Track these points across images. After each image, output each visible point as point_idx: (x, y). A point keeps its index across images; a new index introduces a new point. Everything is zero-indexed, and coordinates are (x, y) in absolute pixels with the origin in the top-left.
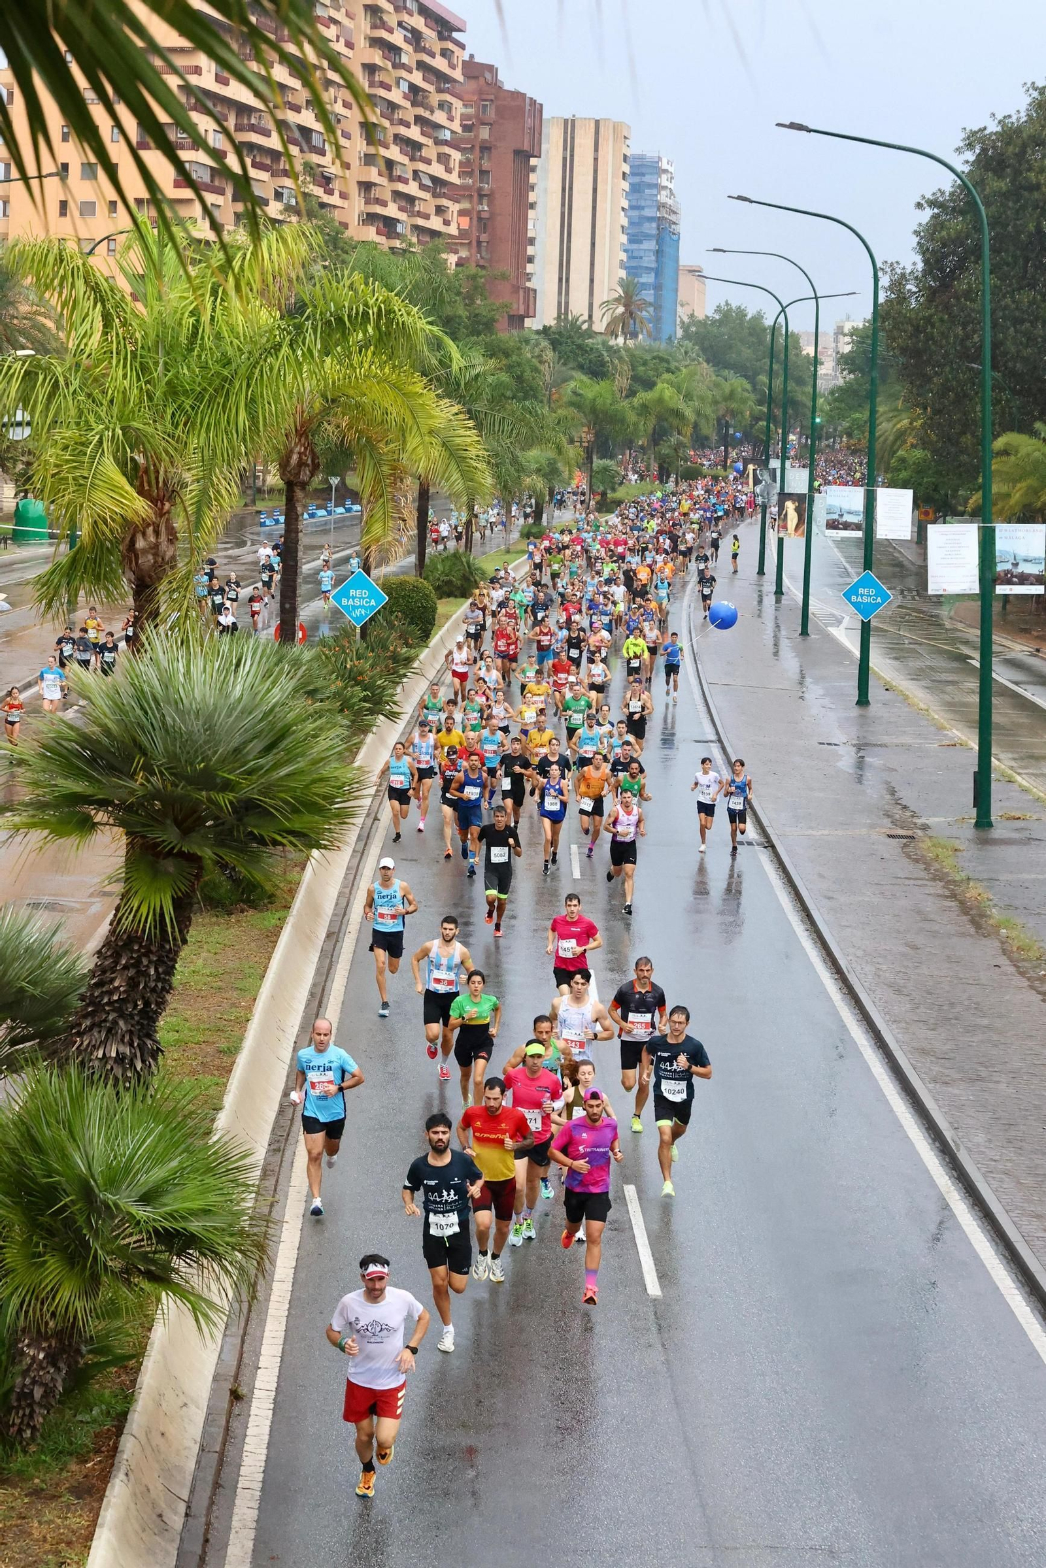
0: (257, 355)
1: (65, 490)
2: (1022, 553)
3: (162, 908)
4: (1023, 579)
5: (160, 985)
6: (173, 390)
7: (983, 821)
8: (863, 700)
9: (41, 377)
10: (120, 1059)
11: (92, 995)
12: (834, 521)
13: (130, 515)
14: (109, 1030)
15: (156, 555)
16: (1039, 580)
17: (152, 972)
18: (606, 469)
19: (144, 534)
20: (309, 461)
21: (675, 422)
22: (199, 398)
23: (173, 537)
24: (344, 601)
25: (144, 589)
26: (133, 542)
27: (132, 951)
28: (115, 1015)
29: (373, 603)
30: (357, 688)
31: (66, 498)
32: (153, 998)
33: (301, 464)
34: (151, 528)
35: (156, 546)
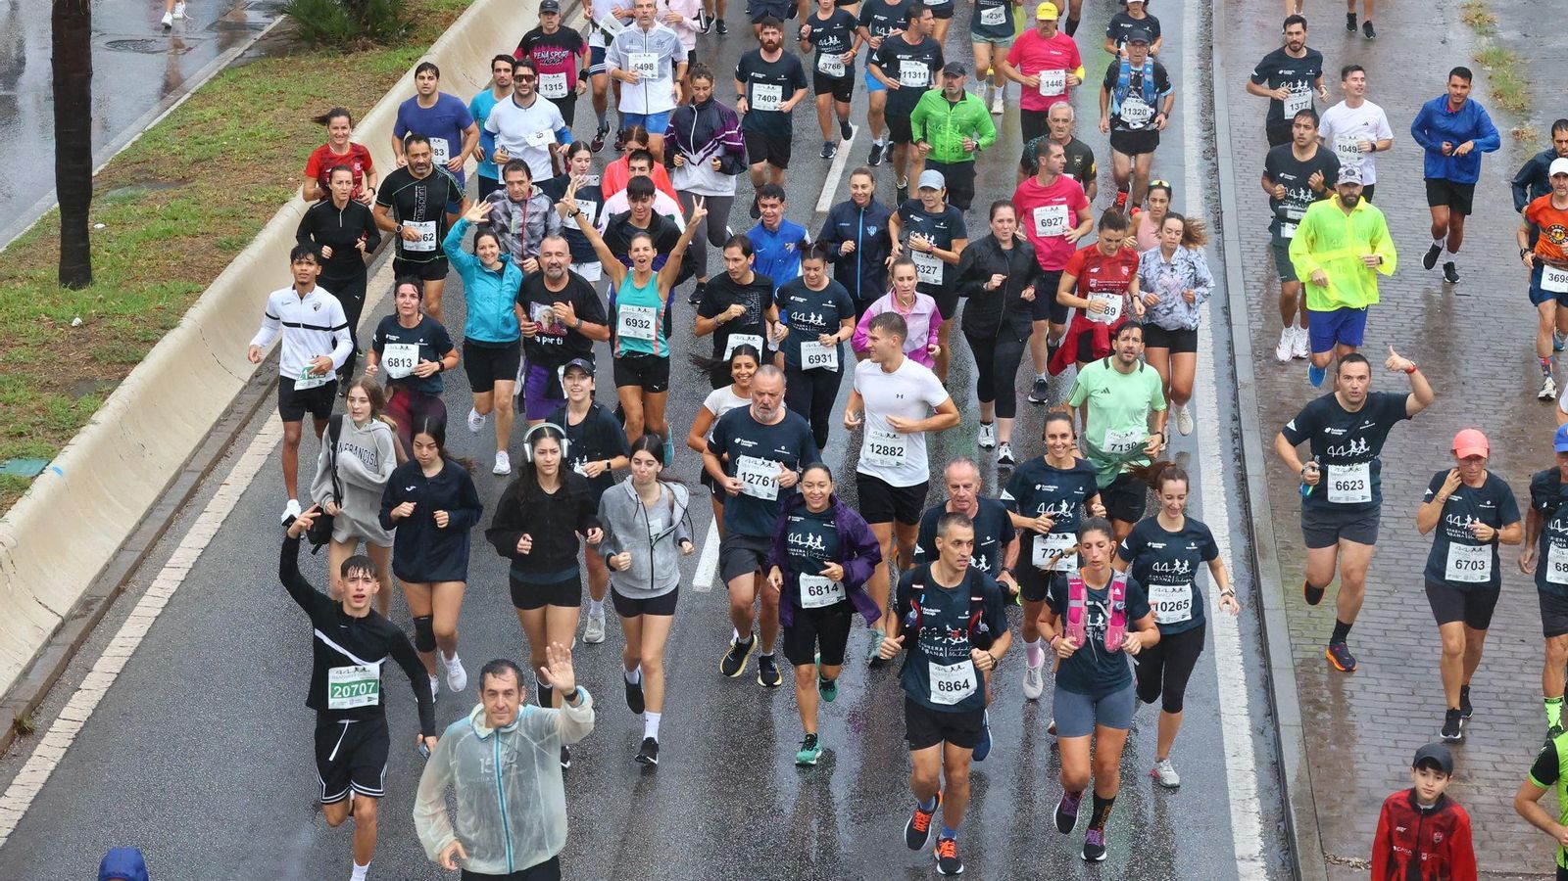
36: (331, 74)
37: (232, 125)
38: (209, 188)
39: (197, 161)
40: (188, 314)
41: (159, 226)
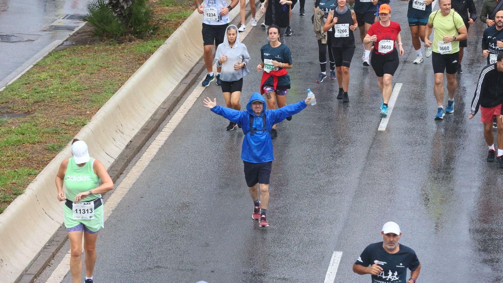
36: (112, 54)
37: (56, 82)
38: (42, 117)
39: (36, 102)
40: (29, 186)
41: (14, 138)
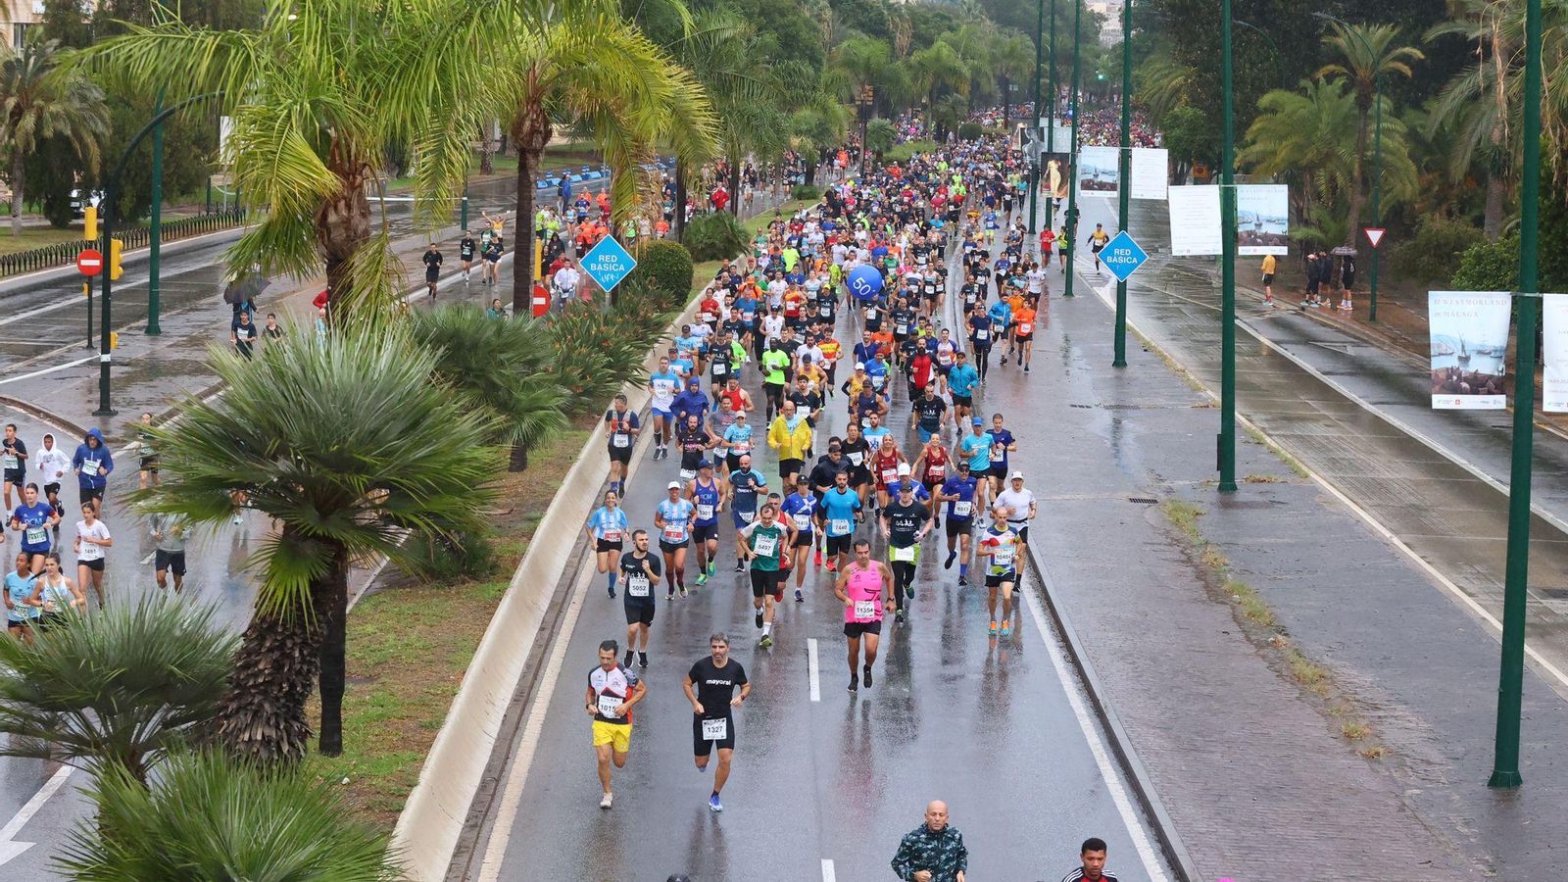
0: (448, 27)
1: (253, 165)
2: (1264, 213)
3: (298, 591)
4: (1267, 240)
5: (305, 668)
6: (364, 63)
7: (1227, 484)
8: (1120, 361)
9: (233, 52)
10: (266, 741)
11: (238, 677)
12: (1090, 181)
13: (319, 189)
14: (255, 714)
15: (347, 229)
16: (1281, 240)
17: (297, 654)
18: (882, 127)
19: (336, 208)
20: (542, 129)
21: (951, 81)
22: (390, 71)
23: (365, 213)
24: (593, 266)
25: (337, 263)
26: (325, 216)
27: (276, 633)
28: (261, 697)
29: (622, 268)
30: (602, 355)
31: (255, 173)
32: (298, 680)
33: (534, 131)
34: (343, 202)
35: (347, 223)
36: (446, 600)
38: (395, 684)
39: (377, 664)
40: (421, 775)
